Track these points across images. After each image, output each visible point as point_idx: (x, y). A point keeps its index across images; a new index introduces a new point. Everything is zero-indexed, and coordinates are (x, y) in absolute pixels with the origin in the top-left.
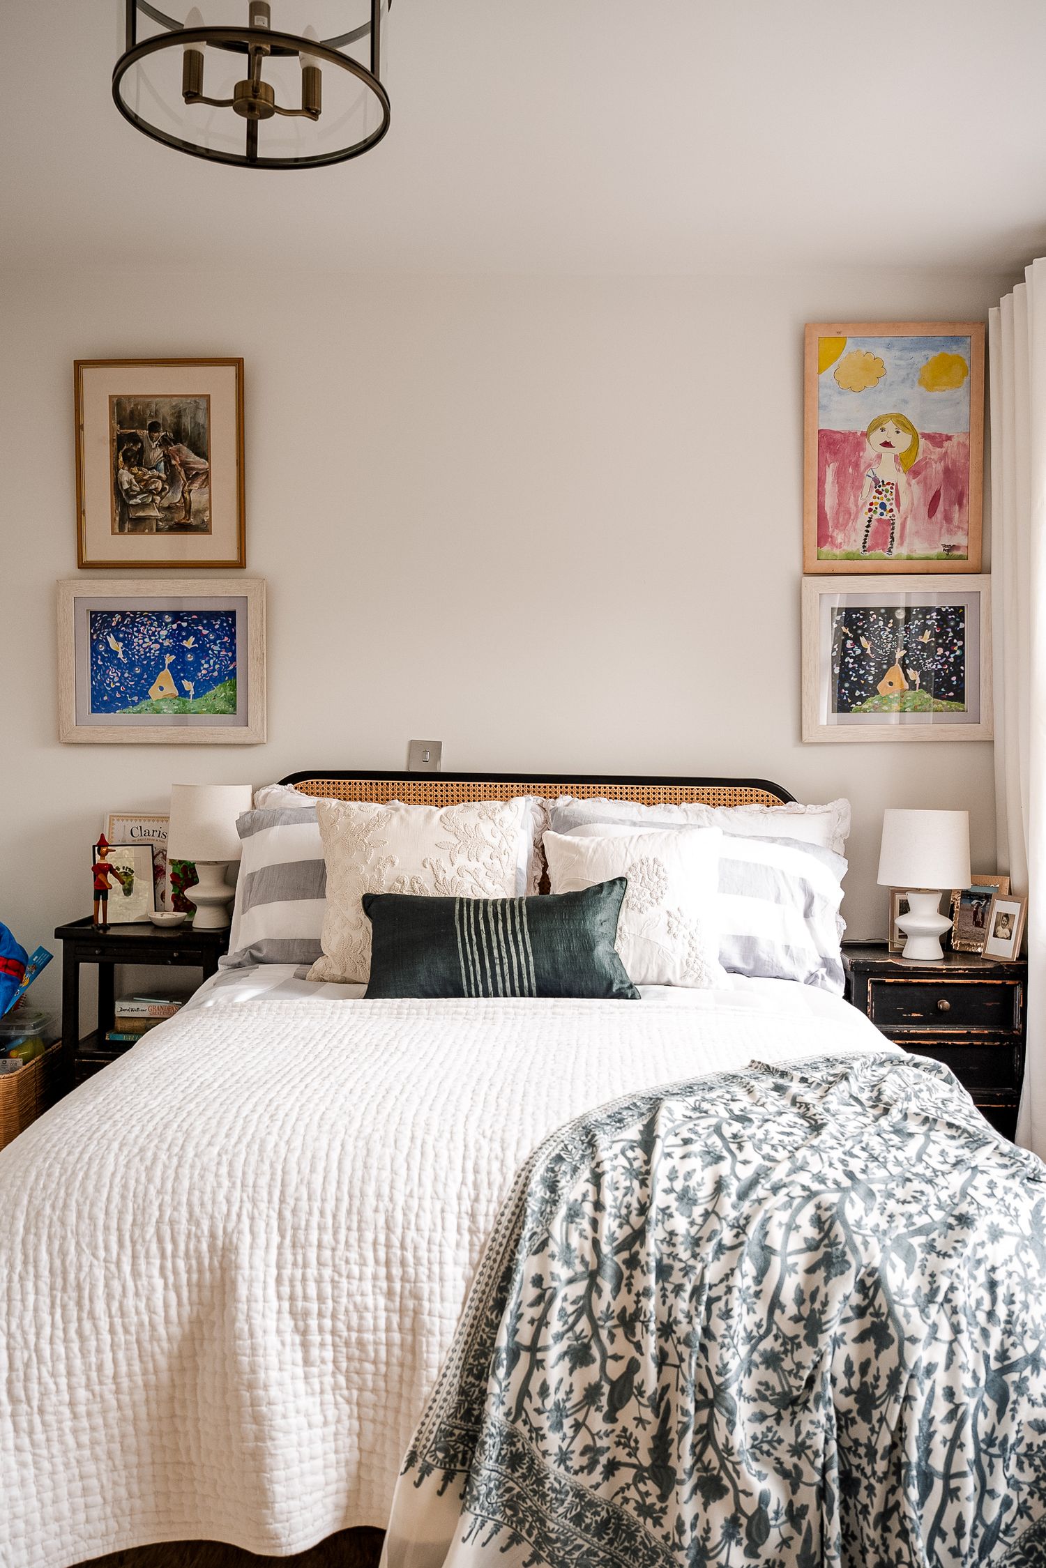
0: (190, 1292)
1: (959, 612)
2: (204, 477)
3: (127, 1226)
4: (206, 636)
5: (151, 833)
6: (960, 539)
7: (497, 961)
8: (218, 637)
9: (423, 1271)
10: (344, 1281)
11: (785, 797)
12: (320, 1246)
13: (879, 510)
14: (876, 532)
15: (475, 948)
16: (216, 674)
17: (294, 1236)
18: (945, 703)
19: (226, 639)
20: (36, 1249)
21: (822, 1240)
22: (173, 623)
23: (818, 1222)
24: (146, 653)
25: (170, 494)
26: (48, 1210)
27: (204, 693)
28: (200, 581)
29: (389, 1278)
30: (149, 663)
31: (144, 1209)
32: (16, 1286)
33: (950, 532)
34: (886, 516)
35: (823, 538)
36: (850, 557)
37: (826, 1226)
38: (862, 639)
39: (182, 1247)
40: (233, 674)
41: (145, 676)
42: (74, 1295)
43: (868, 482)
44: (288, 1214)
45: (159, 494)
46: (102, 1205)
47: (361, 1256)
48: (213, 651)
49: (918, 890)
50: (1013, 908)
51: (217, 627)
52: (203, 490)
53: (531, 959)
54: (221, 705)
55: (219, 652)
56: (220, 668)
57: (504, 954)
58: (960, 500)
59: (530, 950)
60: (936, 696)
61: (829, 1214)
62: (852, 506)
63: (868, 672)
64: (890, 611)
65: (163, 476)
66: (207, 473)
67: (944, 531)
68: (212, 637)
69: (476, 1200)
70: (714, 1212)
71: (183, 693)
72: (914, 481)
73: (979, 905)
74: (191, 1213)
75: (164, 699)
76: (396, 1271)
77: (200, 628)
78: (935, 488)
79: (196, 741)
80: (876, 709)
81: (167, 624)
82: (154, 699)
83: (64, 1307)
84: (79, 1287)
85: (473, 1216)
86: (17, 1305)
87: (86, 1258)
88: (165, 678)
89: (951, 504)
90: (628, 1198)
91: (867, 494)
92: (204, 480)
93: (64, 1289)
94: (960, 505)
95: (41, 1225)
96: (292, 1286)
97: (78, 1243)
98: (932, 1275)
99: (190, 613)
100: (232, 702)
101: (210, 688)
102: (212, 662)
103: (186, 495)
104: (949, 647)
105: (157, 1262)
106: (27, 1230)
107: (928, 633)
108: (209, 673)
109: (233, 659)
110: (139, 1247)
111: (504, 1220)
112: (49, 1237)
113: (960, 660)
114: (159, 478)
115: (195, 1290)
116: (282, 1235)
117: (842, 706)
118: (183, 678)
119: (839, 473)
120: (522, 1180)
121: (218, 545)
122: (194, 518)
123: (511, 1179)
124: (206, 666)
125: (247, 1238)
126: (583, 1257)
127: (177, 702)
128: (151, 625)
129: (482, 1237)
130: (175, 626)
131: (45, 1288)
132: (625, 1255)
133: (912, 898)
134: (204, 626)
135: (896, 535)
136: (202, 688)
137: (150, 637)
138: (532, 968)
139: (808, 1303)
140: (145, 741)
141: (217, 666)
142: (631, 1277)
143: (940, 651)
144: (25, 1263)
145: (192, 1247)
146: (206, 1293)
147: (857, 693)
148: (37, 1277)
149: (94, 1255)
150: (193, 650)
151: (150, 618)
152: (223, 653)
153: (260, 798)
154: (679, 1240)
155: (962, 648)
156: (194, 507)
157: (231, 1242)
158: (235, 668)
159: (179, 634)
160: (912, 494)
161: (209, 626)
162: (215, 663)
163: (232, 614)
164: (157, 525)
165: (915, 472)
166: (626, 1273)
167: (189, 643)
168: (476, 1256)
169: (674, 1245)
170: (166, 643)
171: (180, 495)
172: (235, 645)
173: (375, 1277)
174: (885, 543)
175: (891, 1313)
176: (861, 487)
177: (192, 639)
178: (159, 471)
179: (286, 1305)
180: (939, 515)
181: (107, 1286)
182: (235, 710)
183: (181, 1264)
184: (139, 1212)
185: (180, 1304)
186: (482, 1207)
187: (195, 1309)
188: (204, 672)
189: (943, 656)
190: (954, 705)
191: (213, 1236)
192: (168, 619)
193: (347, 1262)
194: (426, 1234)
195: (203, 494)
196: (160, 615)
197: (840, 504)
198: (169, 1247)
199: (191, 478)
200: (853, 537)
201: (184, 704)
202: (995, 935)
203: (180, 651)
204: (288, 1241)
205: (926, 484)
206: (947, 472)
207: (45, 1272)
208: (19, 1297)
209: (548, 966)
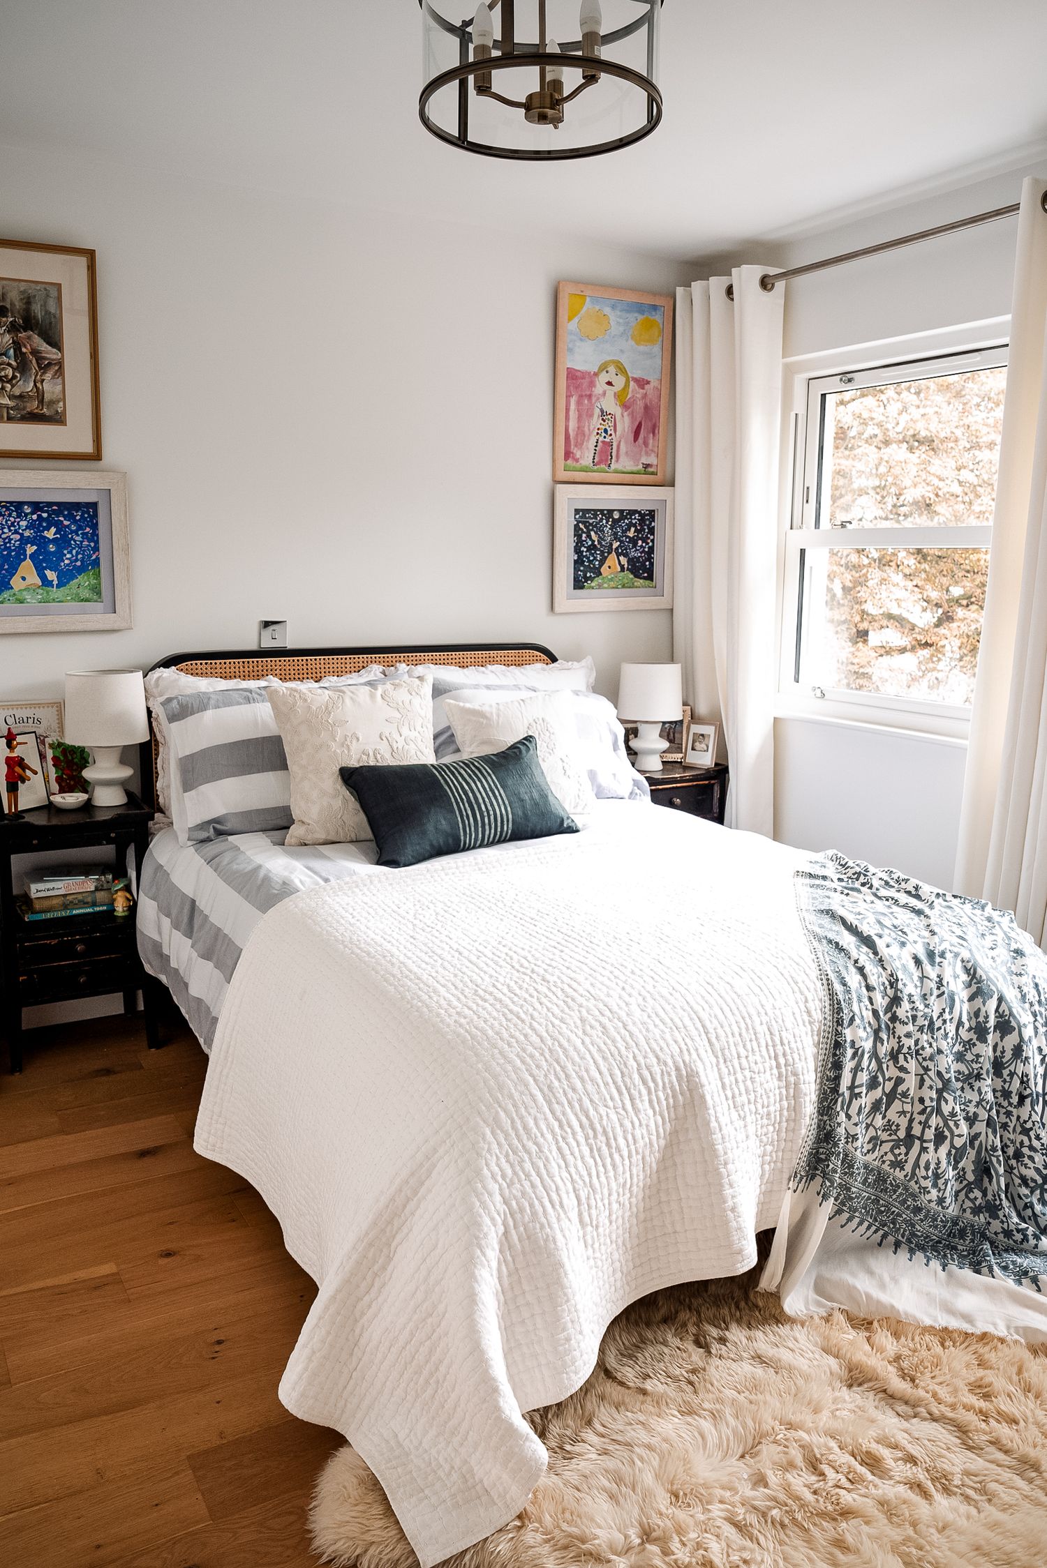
0: (669, 1113)
1: (652, 514)
2: (57, 368)
3: (619, 1079)
4: (68, 526)
5: (25, 720)
6: (652, 460)
7: (485, 814)
8: (80, 528)
9: (796, 1056)
10: (757, 1076)
11: (553, 659)
12: (739, 1057)
13: (603, 434)
14: (601, 452)
15: (467, 805)
16: (79, 563)
17: (723, 1055)
18: (641, 581)
19: (88, 529)
20: (564, 1114)
21: (971, 980)
22: (33, 513)
23: (967, 971)
24: (5, 544)
25: (21, 382)
26: (556, 1083)
27: (68, 582)
28: (63, 473)
29: (778, 1066)
30: (9, 554)
31: (625, 1064)
32: (562, 1144)
33: (647, 453)
34: (607, 440)
35: (568, 454)
36: (585, 470)
37: (972, 972)
38: (592, 533)
39: (661, 1084)
40: (96, 563)
41: (6, 567)
42: (604, 1139)
43: (597, 411)
44: (714, 1040)
45: (9, 381)
46: (593, 1068)
47: (762, 1056)
48: (75, 541)
49: (647, 722)
50: (709, 730)
51: (78, 518)
52: (55, 381)
53: (509, 809)
54: (86, 593)
55: (81, 542)
56: (83, 558)
57: (490, 808)
58: (654, 429)
59: (507, 802)
60: (636, 576)
61: (970, 964)
62: (586, 429)
63: (595, 559)
64: (611, 512)
65: (14, 363)
66: (60, 364)
67: (643, 453)
68: (73, 527)
69: (806, 1001)
70: (924, 977)
71: (46, 583)
72: (626, 414)
73: (671, 728)
74: (658, 1058)
75: (27, 589)
76: (782, 1061)
77: (61, 519)
78: (639, 420)
79: (65, 629)
80: (600, 586)
81: (26, 515)
82: (16, 589)
83: (599, 1150)
84: (605, 1132)
85: (809, 1012)
86: (570, 1158)
87: (602, 1110)
88: (27, 568)
89: (648, 433)
90: (881, 979)
91: (596, 422)
92: (57, 371)
93: (595, 1137)
94: (654, 433)
95: (558, 1095)
96: (731, 1089)
97: (591, 1101)
98: (1019, 987)
99: (50, 504)
100: (97, 590)
101: (74, 577)
102: (74, 552)
103: (39, 385)
104: (645, 540)
105: (646, 1098)
106: (549, 1103)
107: (633, 529)
108: (71, 563)
109: (96, 549)
110: (632, 1091)
111: (827, 1010)
112: (569, 1103)
113: (652, 549)
114: (9, 365)
115: (672, 1110)
116: (717, 1057)
117: (579, 584)
118: (45, 568)
119: (579, 403)
120: (825, 982)
121: (74, 437)
122: (48, 409)
123: (819, 984)
124: (68, 556)
125: (699, 1063)
126: (869, 1023)
127: (40, 591)
128: (10, 515)
129: (817, 1024)
130: (35, 517)
131: (582, 1140)
132: (889, 1015)
133: (641, 728)
134: (65, 517)
135: (614, 454)
136: (65, 578)
137: (9, 527)
138: (510, 816)
139: (974, 1019)
140: (13, 631)
141: (80, 556)
142: (894, 1027)
143: (640, 543)
144: (561, 1126)
145: (666, 1081)
146: (681, 1110)
147: (588, 575)
148: (574, 1134)
149: (606, 1106)
150: (54, 541)
151: (8, 509)
152: (86, 543)
153: (153, 682)
154: (915, 998)
155: (653, 541)
156: (47, 397)
157: (692, 1070)
158: (98, 558)
159: (40, 525)
160: (624, 424)
161: (70, 517)
162: (77, 553)
163: (94, 505)
164: (8, 413)
165: (625, 406)
166: (891, 1026)
167: (51, 534)
168: (816, 1038)
169: (913, 1002)
170: (27, 534)
171: (32, 384)
172: (97, 536)
173: (771, 1069)
174: (607, 460)
175: (1011, 1014)
176: (591, 416)
177: (53, 530)
178: (9, 358)
179: (730, 1102)
180: (640, 440)
181: (621, 1125)
182: (100, 597)
183: (661, 1094)
184: (622, 1066)
185: (664, 1123)
186: (811, 1005)
187: (673, 1123)
188: (66, 562)
189: (641, 546)
190: (647, 582)
191: (678, 1069)
192: (27, 509)
193: (756, 1063)
194: (791, 1031)
195: (56, 384)
196: (19, 505)
197: (578, 428)
198: (652, 1085)
199: (44, 368)
200: (586, 455)
201: (47, 592)
202: (693, 749)
203: (41, 542)
204: (721, 1061)
205: (632, 416)
206: (646, 408)
207: (578, 1129)
208: (568, 1152)
209: (520, 813)
